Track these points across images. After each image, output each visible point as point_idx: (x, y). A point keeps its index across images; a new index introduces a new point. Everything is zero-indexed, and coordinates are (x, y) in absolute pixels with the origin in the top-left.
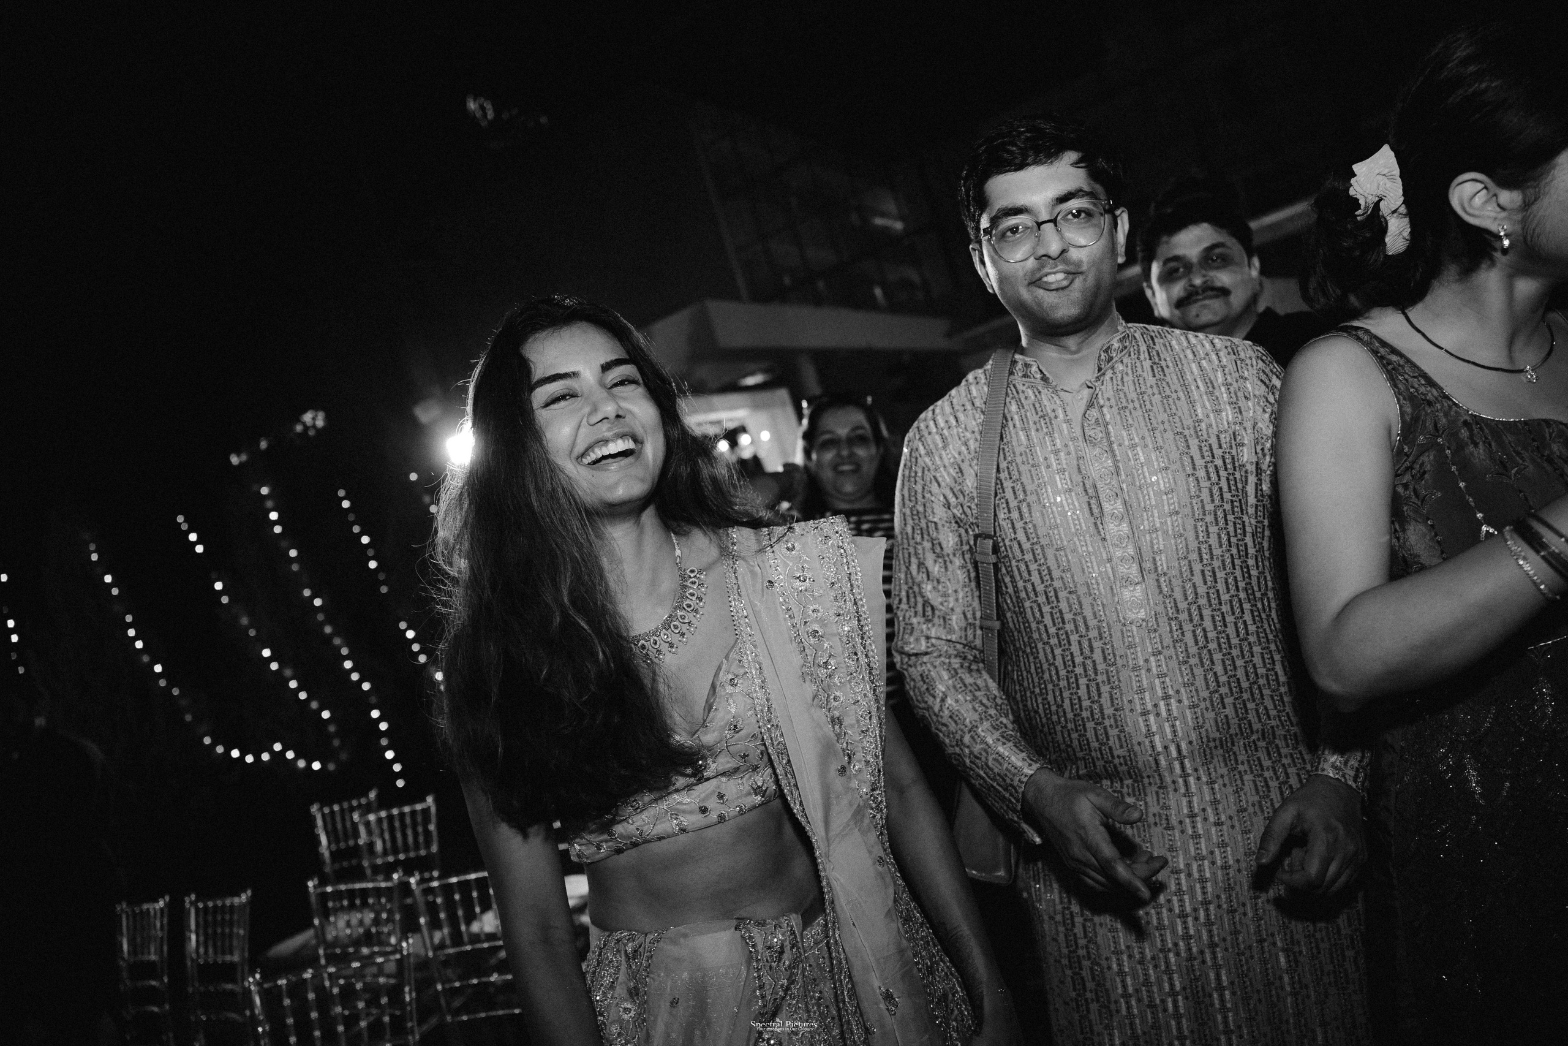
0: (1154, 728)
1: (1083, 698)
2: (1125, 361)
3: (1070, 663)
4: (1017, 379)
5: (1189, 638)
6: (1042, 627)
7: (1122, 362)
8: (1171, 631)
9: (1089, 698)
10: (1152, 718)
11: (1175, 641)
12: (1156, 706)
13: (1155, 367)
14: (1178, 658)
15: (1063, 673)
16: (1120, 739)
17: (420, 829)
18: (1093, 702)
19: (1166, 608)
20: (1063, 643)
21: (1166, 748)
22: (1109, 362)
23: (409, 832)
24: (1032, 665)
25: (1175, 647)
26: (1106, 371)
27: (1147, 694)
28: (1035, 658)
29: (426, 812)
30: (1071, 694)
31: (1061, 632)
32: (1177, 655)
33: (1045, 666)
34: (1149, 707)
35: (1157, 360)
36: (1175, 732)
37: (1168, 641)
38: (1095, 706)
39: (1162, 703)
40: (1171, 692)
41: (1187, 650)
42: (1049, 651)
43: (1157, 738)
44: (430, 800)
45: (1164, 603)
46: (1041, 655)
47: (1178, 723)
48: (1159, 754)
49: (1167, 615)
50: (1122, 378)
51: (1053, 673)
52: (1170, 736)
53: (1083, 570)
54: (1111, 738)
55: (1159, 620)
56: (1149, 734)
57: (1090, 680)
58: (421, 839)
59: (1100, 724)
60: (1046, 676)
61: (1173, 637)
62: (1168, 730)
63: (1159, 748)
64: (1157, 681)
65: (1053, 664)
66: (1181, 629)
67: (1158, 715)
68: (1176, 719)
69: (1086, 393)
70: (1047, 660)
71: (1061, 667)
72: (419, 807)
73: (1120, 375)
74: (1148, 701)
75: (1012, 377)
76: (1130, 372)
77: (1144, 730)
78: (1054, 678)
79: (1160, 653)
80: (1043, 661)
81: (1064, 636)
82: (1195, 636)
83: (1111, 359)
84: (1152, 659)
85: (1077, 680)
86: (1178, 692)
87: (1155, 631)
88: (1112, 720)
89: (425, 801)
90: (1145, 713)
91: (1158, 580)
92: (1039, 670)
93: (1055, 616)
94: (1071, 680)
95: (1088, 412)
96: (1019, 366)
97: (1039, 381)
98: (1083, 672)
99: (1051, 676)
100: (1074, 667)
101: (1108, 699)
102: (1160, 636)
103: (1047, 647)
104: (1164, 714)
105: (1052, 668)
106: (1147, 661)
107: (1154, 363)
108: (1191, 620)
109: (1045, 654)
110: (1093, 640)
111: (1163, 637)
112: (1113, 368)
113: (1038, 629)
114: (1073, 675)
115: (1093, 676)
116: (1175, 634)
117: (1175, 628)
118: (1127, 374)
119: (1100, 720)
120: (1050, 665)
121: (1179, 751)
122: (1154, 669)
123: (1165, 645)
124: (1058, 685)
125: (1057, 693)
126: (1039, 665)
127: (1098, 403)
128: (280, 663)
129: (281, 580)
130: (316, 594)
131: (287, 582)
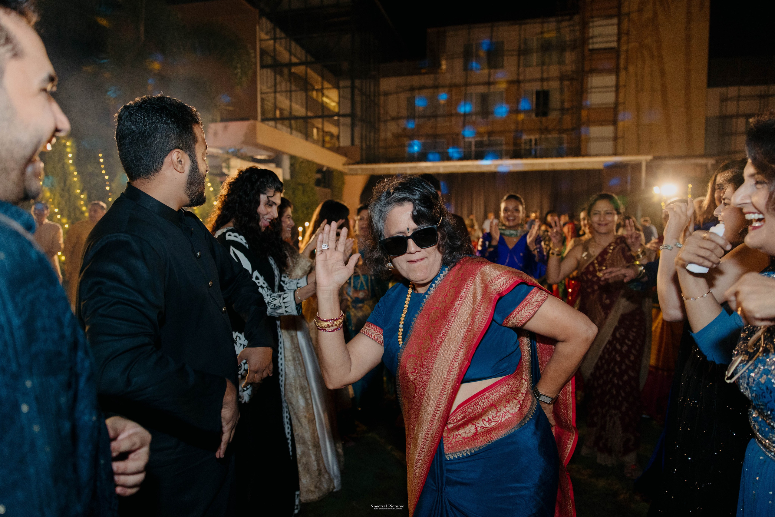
128: (62, 216)
129: (68, 183)
130: (82, 193)
131: (71, 185)
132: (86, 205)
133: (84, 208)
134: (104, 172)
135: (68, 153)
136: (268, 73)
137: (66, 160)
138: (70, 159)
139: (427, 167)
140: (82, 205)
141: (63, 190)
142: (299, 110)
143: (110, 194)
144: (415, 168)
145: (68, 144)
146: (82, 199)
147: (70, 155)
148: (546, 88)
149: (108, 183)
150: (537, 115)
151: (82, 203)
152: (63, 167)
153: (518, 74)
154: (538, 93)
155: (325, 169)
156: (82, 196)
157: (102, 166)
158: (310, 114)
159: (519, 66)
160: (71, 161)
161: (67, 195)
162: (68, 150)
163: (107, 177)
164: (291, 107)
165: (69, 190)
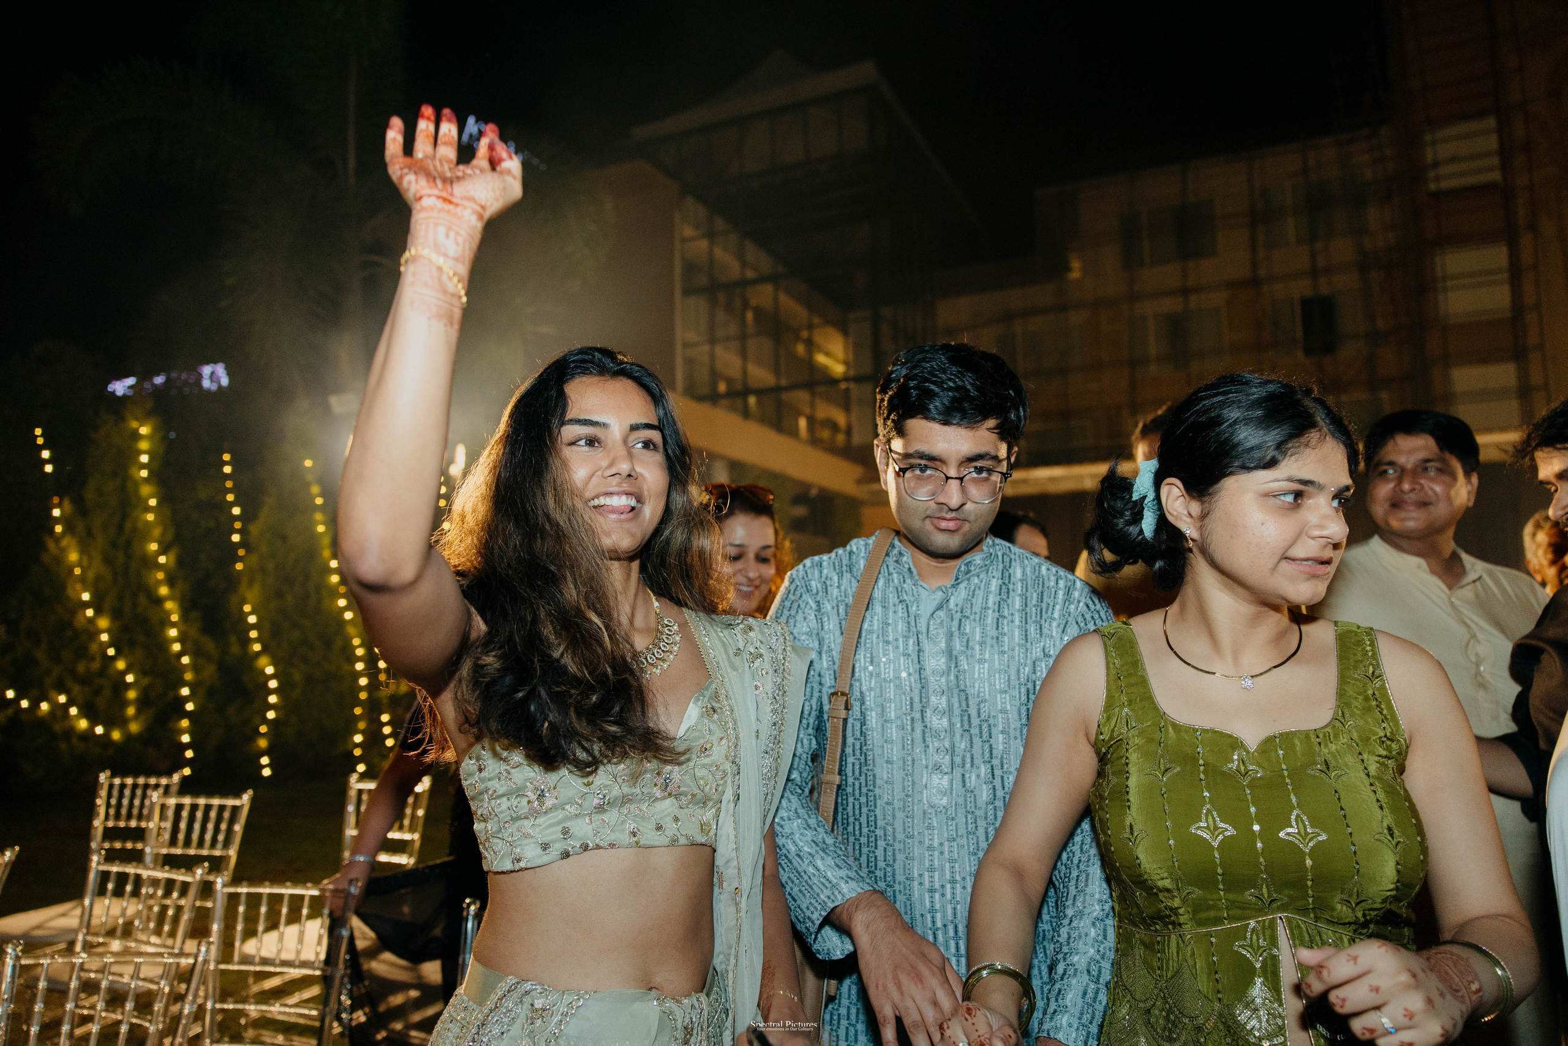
0: (937, 906)
1: (878, 859)
2: (981, 576)
3: (873, 823)
4: (890, 561)
5: (981, 832)
6: (857, 783)
7: (978, 576)
8: (966, 823)
9: (885, 861)
10: (937, 896)
11: (968, 833)
12: (943, 886)
13: (1003, 587)
14: (969, 849)
15: (865, 830)
16: (906, 906)
17: (223, 826)
18: (887, 865)
19: (966, 801)
20: (870, 804)
21: (945, 926)
22: (967, 574)
23: (210, 826)
24: (840, 814)
25: (967, 838)
26: (962, 581)
27: (936, 873)
28: (843, 809)
29: (235, 810)
30: (869, 851)
31: (870, 794)
32: (968, 845)
33: (851, 820)
34: (937, 886)
35: (1007, 582)
36: (955, 914)
37: (962, 831)
38: (889, 869)
39: (948, 886)
40: (958, 878)
41: (978, 844)
42: (857, 807)
43: (938, 916)
44: (246, 797)
45: (965, 796)
46: (850, 809)
47: (959, 907)
48: (937, 929)
49: (966, 807)
50: (974, 591)
51: (857, 828)
52: (950, 917)
53: (903, 746)
54: (898, 902)
55: (958, 810)
56: (932, 910)
57: (888, 845)
58: (221, 837)
59: (891, 886)
60: (850, 829)
61: (967, 828)
62: (950, 912)
63: (939, 924)
64: (947, 864)
65: (859, 820)
66: (975, 823)
67: (943, 895)
68: (958, 903)
69: (939, 595)
70: (854, 815)
71: (864, 825)
72: (230, 802)
73: (973, 588)
74: (937, 880)
75: (887, 558)
76: (982, 588)
77: (928, 904)
78: (857, 832)
79: (954, 840)
80: (851, 814)
81: (872, 798)
82: (987, 833)
83: (969, 572)
84: (946, 843)
85: (876, 840)
86: (964, 879)
87: (953, 819)
88: (902, 886)
89: (241, 798)
90: (932, 890)
91: (963, 775)
92: (845, 821)
93: (869, 778)
94: (871, 840)
95: (937, 612)
96: (895, 551)
97: (906, 570)
98: (882, 835)
99: (854, 830)
100: (876, 828)
101: (902, 867)
102: (957, 825)
103: (857, 803)
104: (949, 896)
105: (857, 823)
106: (941, 844)
107: (1004, 583)
108: (986, 818)
109: (854, 808)
110: (896, 810)
111: (959, 827)
112: (968, 579)
113: (854, 785)
114: (873, 834)
115: (891, 842)
116: (970, 826)
117: (970, 821)
118: (979, 588)
119: (892, 883)
120: (855, 819)
121: (956, 931)
122: (946, 855)
123: (959, 834)
124: (859, 840)
125: (857, 848)
126: (845, 817)
127: (947, 607)
128: (98, 612)
129: (128, 525)
130: (163, 551)
131: (135, 530)
132: (171, 581)
133: (164, 591)
134: (230, 497)
135: (141, 452)
136: (698, 305)
137: (133, 471)
138: (143, 466)
139: (1052, 479)
140: (159, 583)
141: (114, 544)
142: (761, 375)
143: (241, 552)
144: (1025, 481)
145: (144, 430)
146: (160, 567)
147: (144, 459)
148: (1325, 290)
149: (238, 525)
150: (1309, 352)
151: (160, 576)
152: (123, 488)
153: (1254, 265)
154: (1307, 304)
155: (814, 492)
156: (162, 559)
157: (229, 484)
158: (783, 382)
159: (1253, 248)
160: (144, 473)
161: (121, 556)
162: (144, 445)
163: (236, 511)
164: (745, 372)
165: (128, 544)
